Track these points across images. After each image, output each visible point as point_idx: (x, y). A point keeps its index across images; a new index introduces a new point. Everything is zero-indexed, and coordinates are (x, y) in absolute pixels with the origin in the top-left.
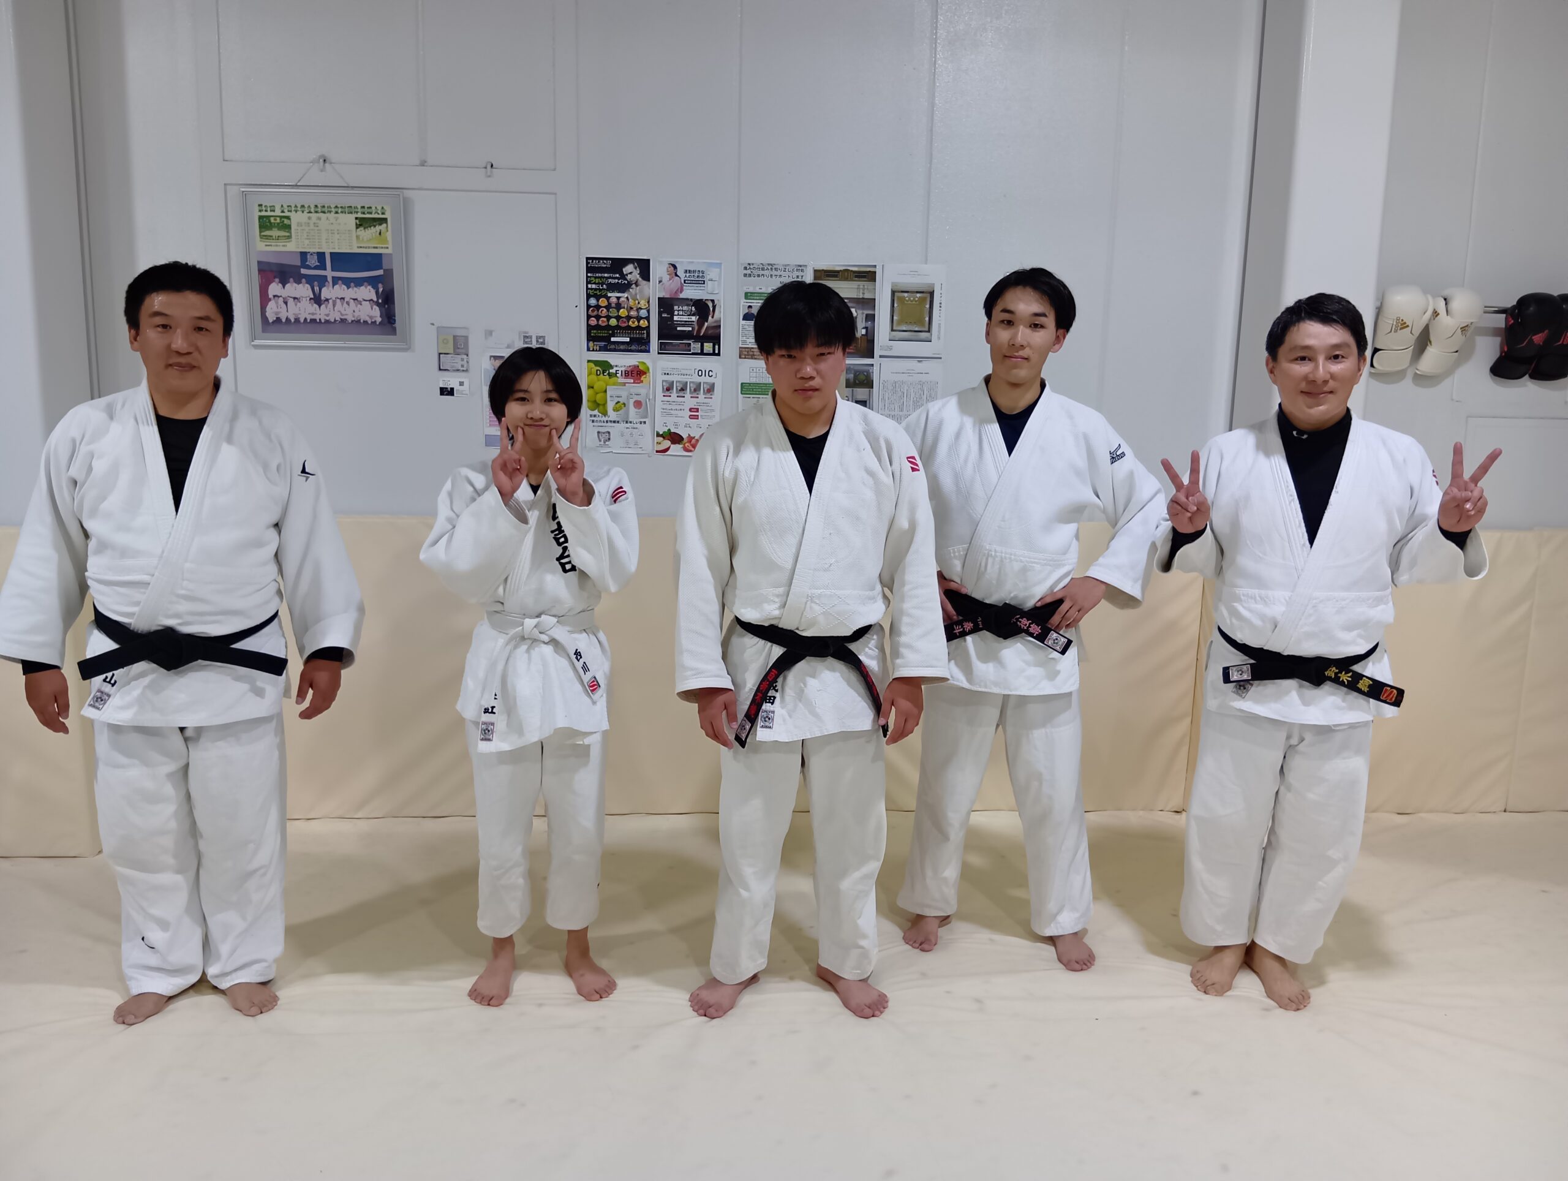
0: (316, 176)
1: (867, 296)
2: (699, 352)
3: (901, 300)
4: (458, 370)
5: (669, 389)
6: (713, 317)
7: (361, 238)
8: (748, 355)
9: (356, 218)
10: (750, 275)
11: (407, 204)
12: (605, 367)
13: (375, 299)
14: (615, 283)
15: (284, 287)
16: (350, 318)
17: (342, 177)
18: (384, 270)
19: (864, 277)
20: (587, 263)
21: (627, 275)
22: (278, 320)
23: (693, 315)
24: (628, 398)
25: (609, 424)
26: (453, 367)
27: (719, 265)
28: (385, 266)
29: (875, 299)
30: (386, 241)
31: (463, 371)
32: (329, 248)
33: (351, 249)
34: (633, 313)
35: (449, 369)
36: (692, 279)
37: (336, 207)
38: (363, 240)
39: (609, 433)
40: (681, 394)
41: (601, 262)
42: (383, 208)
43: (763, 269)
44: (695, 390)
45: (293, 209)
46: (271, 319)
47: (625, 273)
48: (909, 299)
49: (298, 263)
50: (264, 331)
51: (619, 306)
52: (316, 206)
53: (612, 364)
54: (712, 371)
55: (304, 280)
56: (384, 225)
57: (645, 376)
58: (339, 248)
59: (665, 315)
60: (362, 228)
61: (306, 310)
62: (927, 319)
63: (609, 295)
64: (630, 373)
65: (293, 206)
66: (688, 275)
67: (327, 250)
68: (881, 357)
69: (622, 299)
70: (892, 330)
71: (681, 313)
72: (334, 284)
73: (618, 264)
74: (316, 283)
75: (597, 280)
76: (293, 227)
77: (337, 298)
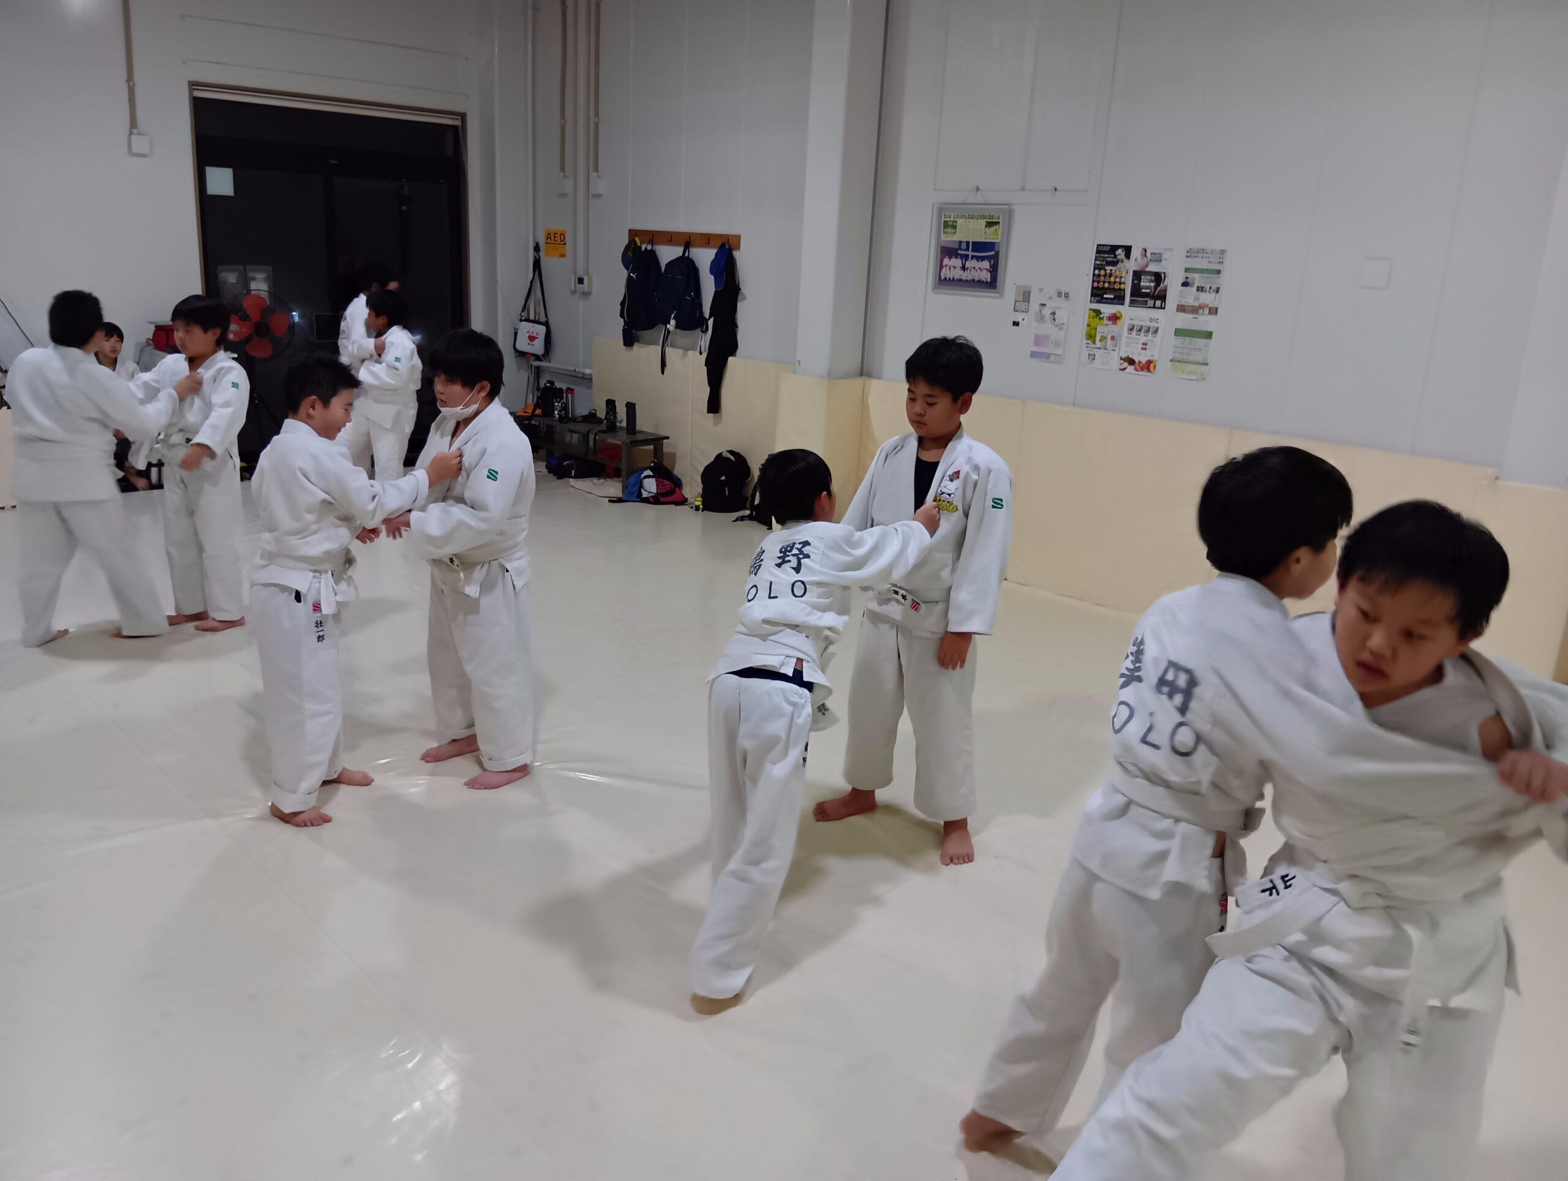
0: (972, 198)
2: (1152, 306)
4: (1023, 312)
5: (1131, 329)
6: (1163, 283)
9: (987, 222)
10: (1189, 257)
11: (1010, 214)
12: (1098, 313)
14: (1110, 261)
15: (950, 260)
16: (976, 279)
17: (983, 198)
18: (996, 251)
20: (1097, 248)
21: (1118, 255)
22: (946, 278)
23: (1152, 282)
24: (1108, 334)
25: (1096, 350)
26: (1021, 308)
27: (1171, 250)
28: (996, 249)
30: (998, 235)
31: (1026, 311)
33: (982, 239)
34: (1118, 280)
35: (1019, 309)
37: (979, 215)
38: (988, 234)
39: (1094, 355)
40: (1139, 333)
41: (1105, 247)
42: (999, 216)
43: (1198, 253)
44: (1147, 331)
46: (943, 277)
49: (958, 247)
50: (939, 284)
51: (1111, 275)
52: (969, 215)
53: (1102, 311)
54: (1158, 319)
55: (959, 257)
56: (998, 226)
57: (1119, 320)
58: (976, 239)
59: (1136, 282)
60: (987, 228)
61: (958, 274)
63: (1106, 268)
64: (1111, 318)
65: (958, 215)
67: (971, 240)
69: (1113, 271)
72: (972, 259)
73: (1114, 248)
74: (964, 259)
75: (1101, 259)
76: (958, 227)
77: (972, 267)
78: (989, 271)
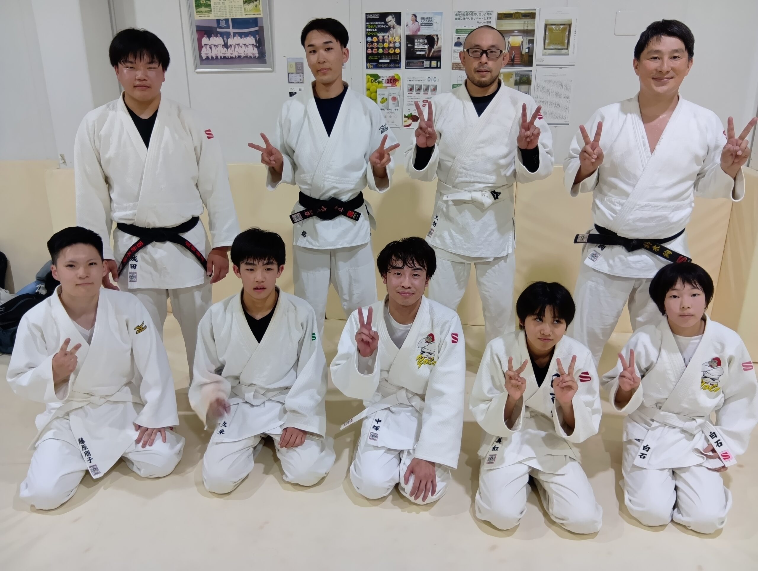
1: (530, 28)
2: (429, 66)
3: (551, 30)
4: (298, 82)
5: (411, 90)
6: (437, 45)
7: (246, 9)
8: (457, 67)
10: (459, 19)
12: (376, 77)
13: (255, 44)
14: (381, 28)
15: (209, 39)
16: (243, 55)
18: (259, 27)
19: (528, 16)
20: (366, 16)
21: (388, 22)
23: (426, 44)
24: (389, 95)
26: (295, 80)
27: (441, 14)
28: (259, 25)
29: (534, 30)
30: (259, 11)
31: (301, 82)
32: (230, 16)
33: (241, 16)
35: (293, 82)
36: (425, 23)
38: (247, 10)
40: (418, 92)
41: (374, 15)
43: (467, 15)
44: (426, 90)
46: (204, 57)
47: (387, 21)
48: (556, 29)
49: (215, 25)
50: (201, 64)
51: (384, 41)
53: (380, 75)
54: (436, 78)
55: (219, 35)
57: (398, 82)
58: (235, 16)
59: (409, 45)
60: (247, 4)
62: (566, 41)
64: (390, 81)
66: (423, 20)
67: (229, 17)
68: (537, 65)
70: (545, 49)
71: (419, 43)
72: (234, 36)
74: (225, 36)
75: (372, 27)
76: (212, 5)
77: (236, 44)
78: (256, 46)
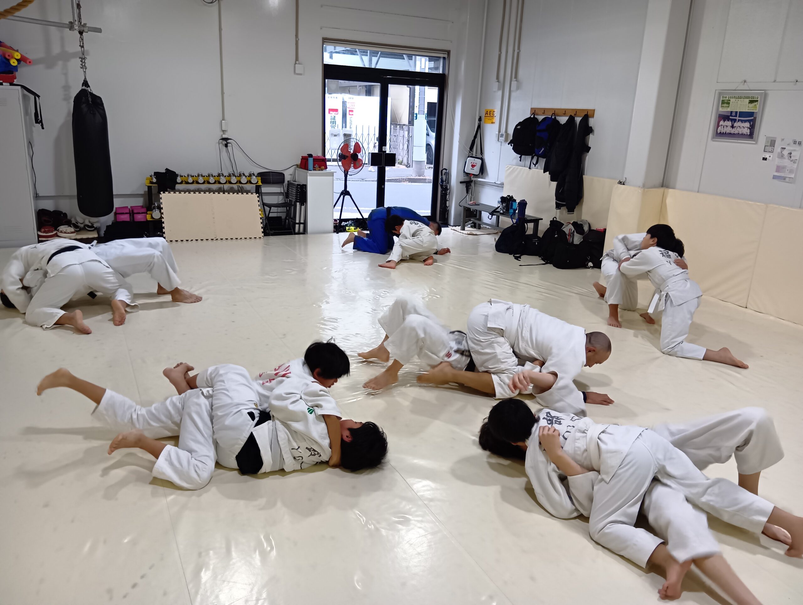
0: (742, 87)
4: (770, 152)
9: (749, 100)
11: (765, 96)
13: (749, 127)
15: (724, 122)
16: (740, 133)
17: (748, 87)
22: (721, 132)
28: (754, 116)
30: (756, 108)
33: (745, 110)
35: (767, 151)
37: (744, 97)
38: (750, 107)
42: (757, 97)
45: (732, 97)
46: (719, 132)
49: (729, 115)
50: (716, 136)
52: (738, 97)
55: (730, 120)
56: (757, 102)
58: (742, 110)
60: (750, 104)
61: (729, 130)
65: (732, 96)
67: (738, 111)
72: (738, 121)
74: (733, 121)
76: (731, 103)
77: (738, 126)
78: (749, 128)
